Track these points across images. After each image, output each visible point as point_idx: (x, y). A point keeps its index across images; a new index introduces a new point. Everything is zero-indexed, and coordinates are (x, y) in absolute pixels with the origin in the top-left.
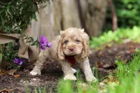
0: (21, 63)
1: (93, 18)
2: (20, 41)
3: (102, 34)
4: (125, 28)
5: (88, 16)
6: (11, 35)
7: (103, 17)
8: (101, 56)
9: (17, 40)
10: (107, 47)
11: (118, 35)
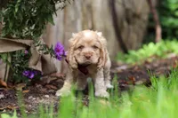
0: (32, 76)
1: (131, 27)
2: (32, 49)
3: (142, 47)
4: (171, 40)
5: (125, 24)
6: (20, 41)
7: (144, 26)
8: (136, 72)
9: (28, 48)
10: (147, 63)
11: (160, 48)
